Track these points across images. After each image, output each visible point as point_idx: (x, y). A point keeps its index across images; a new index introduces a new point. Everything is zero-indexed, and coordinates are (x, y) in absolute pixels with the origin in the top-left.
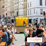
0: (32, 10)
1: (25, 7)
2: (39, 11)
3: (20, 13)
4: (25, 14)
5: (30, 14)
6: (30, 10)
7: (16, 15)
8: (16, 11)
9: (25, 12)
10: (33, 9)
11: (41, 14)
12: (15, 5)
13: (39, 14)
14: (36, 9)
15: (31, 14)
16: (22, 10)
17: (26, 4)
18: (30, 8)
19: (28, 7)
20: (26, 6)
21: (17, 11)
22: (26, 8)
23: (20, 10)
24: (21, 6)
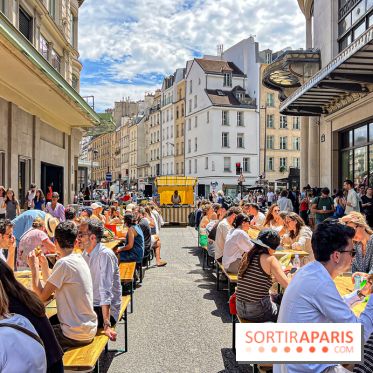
0: (201, 162)
1: (180, 152)
2: (219, 162)
3: (164, 170)
4: (180, 171)
5: (193, 170)
6: (193, 161)
7: (154, 173)
8: (153, 164)
9: (180, 165)
10: (204, 159)
11: (227, 170)
12: (152, 148)
13: (220, 171)
14: (212, 158)
15: (196, 172)
16: (173, 159)
17: (183, 143)
18: (193, 154)
19: (190, 152)
20: (183, 150)
21: (158, 162)
22: (183, 154)
23: (164, 161)
24: (167, 149)
